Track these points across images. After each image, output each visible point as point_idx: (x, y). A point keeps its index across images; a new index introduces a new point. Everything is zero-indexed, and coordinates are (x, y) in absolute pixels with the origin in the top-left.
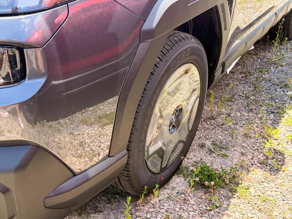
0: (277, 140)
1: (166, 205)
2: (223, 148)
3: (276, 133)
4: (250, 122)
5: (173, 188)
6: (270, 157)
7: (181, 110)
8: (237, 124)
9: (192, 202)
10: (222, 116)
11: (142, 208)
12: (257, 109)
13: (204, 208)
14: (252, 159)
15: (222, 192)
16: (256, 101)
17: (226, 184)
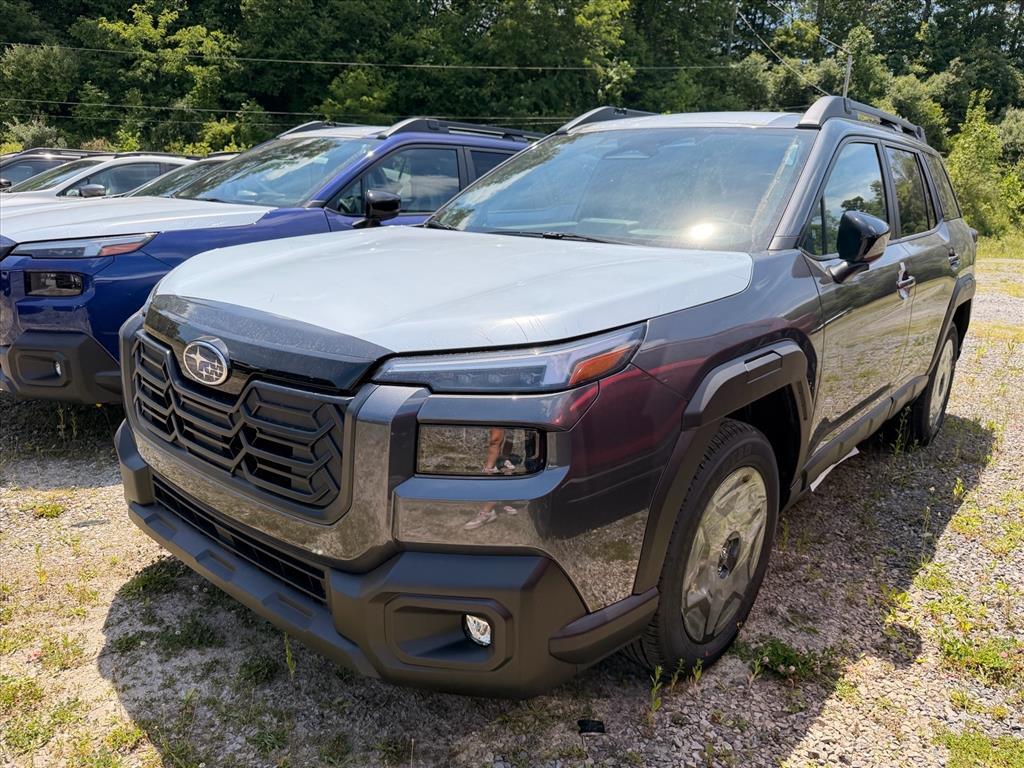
0: (905, 611)
1: (713, 698)
2: (808, 619)
3: (903, 599)
4: (855, 579)
5: (725, 674)
6: (895, 638)
7: (737, 541)
8: (833, 581)
9: (757, 697)
10: (805, 566)
11: (674, 698)
12: (868, 558)
13: (779, 709)
14: (862, 640)
15: (809, 688)
16: (865, 546)
17: (816, 675)
